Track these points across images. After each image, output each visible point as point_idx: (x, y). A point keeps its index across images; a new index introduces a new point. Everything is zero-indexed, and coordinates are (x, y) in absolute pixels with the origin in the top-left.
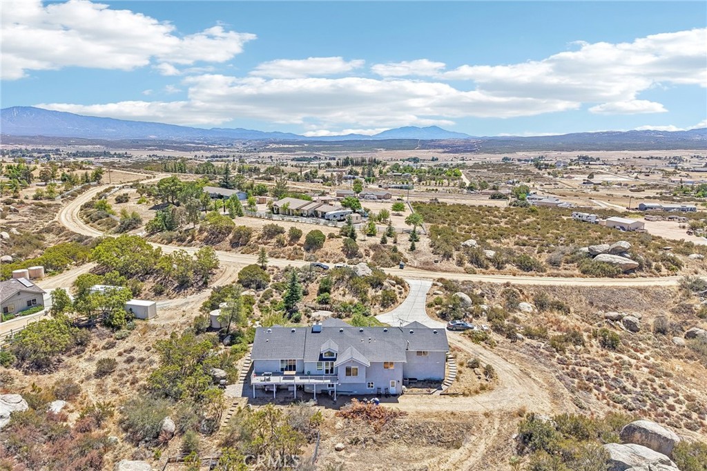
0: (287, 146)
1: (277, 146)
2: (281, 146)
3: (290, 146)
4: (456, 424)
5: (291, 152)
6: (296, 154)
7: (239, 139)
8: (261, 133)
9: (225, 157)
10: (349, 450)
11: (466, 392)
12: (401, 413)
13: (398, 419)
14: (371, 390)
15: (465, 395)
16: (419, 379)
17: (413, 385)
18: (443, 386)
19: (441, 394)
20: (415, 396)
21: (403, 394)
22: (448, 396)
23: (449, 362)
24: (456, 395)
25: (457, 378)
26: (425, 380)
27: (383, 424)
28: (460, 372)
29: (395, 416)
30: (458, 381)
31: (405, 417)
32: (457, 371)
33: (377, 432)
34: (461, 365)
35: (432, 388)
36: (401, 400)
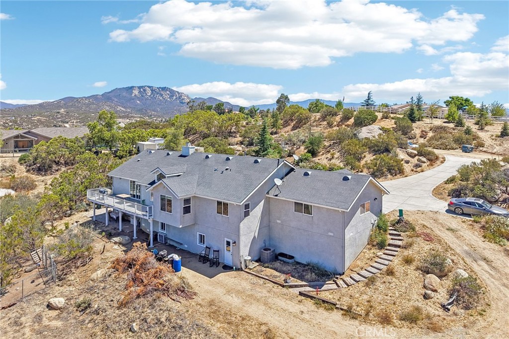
10: (64, 314)
11: (360, 310)
12: (183, 291)
13: (165, 298)
14: (200, 249)
15: (348, 312)
16: (298, 258)
17: (277, 264)
18: (329, 285)
19: (301, 294)
20: (255, 280)
21: (242, 270)
22: (309, 304)
23: (383, 251)
24: (330, 305)
25: (371, 281)
26: (308, 265)
27: (138, 296)
28: (390, 272)
29: (166, 291)
30: (367, 285)
31: (183, 301)
32: (384, 268)
33: (122, 305)
34: (408, 261)
35: (301, 278)
36: (223, 277)
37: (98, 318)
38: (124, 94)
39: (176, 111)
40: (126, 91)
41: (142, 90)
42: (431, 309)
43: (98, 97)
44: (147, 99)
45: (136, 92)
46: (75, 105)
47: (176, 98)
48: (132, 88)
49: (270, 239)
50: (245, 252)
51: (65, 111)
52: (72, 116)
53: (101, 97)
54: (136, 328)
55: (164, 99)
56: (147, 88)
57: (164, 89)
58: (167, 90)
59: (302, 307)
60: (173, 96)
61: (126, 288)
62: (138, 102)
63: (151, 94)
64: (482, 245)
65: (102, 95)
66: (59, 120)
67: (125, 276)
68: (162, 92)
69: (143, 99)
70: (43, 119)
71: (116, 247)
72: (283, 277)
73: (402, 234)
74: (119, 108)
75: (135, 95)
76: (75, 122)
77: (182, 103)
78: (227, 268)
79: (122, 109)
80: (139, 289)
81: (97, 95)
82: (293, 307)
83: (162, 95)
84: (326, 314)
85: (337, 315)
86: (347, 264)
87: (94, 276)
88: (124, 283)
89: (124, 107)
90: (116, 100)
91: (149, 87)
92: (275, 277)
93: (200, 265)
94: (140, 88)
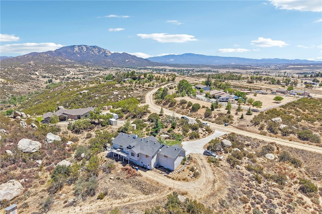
0: (299, 66)
1: (293, 67)
2: (296, 66)
3: (301, 66)
4: (154, 186)
5: (300, 69)
6: (303, 71)
7: (274, 64)
8: (288, 60)
9: (260, 72)
10: (114, 180)
11: (175, 178)
12: (140, 175)
13: (136, 177)
14: (142, 165)
15: (173, 179)
16: (165, 167)
17: (160, 169)
18: (171, 173)
19: (164, 175)
20: (155, 172)
21: (152, 170)
22: (166, 177)
23: (184, 165)
24: (170, 177)
25: (179, 172)
26: (167, 169)
27: (130, 176)
28: (183, 171)
29: (136, 175)
30: (178, 173)
31: (140, 177)
32: (183, 169)
33: (127, 178)
34: (188, 168)
35: (165, 172)
36: (148, 172)
37: (123, 181)
38: (69, 50)
39: (103, 62)
40: (70, 49)
41: (80, 48)
42: (189, 178)
43: (52, 52)
44: (84, 54)
45: (76, 49)
46: (39, 58)
47: (102, 53)
48: (74, 46)
49: (158, 162)
50: (152, 166)
51: (33, 63)
52: (39, 67)
53: (55, 52)
54: (132, 182)
55: (95, 53)
56: (84, 47)
57: (94, 47)
58: (96, 48)
59: (164, 178)
60: (100, 51)
61: (127, 175)
62: (79, 56)
63: (87, 50)
64: (206, 163)
65: (55, 51)
66: (31, 69)
67: (126, 172)
68: (93, 49)
69: (81, 54)
70: (22, 69)
71: (120, 164)
72: (161, 172)
73: (189, 161)
74: (67, 60)
75: (76, 51)
76: (41, 70)
77: (106, 56)
78: (149, 170)
79: (69, 61)
80: (130, 175)
81: (52, 51)
82: (163, 178)
83: (93, 51)
84: (169, 179)
85: (171, 179)
86: (175, 169)
87: (118, 172)
88: (126, 174)
89: (70, 59)
90: (64, 54)
91: (85, 46)
92: (159, 172)
93: (142, 169)
94: (79, 46)
